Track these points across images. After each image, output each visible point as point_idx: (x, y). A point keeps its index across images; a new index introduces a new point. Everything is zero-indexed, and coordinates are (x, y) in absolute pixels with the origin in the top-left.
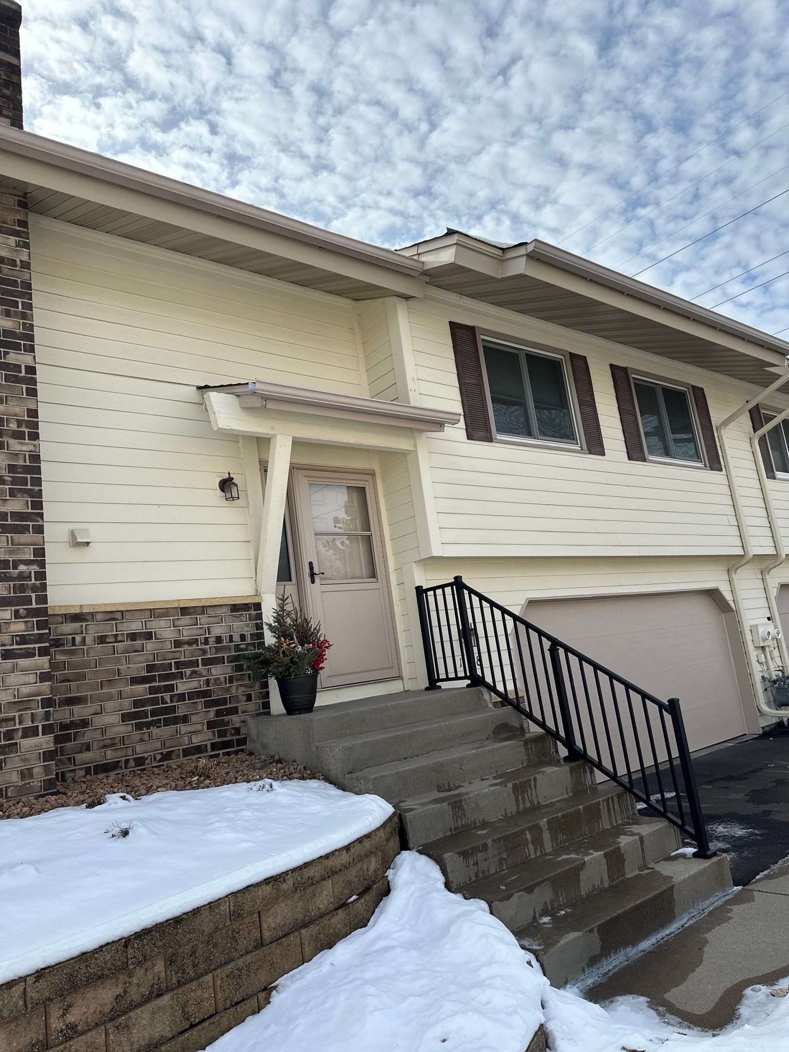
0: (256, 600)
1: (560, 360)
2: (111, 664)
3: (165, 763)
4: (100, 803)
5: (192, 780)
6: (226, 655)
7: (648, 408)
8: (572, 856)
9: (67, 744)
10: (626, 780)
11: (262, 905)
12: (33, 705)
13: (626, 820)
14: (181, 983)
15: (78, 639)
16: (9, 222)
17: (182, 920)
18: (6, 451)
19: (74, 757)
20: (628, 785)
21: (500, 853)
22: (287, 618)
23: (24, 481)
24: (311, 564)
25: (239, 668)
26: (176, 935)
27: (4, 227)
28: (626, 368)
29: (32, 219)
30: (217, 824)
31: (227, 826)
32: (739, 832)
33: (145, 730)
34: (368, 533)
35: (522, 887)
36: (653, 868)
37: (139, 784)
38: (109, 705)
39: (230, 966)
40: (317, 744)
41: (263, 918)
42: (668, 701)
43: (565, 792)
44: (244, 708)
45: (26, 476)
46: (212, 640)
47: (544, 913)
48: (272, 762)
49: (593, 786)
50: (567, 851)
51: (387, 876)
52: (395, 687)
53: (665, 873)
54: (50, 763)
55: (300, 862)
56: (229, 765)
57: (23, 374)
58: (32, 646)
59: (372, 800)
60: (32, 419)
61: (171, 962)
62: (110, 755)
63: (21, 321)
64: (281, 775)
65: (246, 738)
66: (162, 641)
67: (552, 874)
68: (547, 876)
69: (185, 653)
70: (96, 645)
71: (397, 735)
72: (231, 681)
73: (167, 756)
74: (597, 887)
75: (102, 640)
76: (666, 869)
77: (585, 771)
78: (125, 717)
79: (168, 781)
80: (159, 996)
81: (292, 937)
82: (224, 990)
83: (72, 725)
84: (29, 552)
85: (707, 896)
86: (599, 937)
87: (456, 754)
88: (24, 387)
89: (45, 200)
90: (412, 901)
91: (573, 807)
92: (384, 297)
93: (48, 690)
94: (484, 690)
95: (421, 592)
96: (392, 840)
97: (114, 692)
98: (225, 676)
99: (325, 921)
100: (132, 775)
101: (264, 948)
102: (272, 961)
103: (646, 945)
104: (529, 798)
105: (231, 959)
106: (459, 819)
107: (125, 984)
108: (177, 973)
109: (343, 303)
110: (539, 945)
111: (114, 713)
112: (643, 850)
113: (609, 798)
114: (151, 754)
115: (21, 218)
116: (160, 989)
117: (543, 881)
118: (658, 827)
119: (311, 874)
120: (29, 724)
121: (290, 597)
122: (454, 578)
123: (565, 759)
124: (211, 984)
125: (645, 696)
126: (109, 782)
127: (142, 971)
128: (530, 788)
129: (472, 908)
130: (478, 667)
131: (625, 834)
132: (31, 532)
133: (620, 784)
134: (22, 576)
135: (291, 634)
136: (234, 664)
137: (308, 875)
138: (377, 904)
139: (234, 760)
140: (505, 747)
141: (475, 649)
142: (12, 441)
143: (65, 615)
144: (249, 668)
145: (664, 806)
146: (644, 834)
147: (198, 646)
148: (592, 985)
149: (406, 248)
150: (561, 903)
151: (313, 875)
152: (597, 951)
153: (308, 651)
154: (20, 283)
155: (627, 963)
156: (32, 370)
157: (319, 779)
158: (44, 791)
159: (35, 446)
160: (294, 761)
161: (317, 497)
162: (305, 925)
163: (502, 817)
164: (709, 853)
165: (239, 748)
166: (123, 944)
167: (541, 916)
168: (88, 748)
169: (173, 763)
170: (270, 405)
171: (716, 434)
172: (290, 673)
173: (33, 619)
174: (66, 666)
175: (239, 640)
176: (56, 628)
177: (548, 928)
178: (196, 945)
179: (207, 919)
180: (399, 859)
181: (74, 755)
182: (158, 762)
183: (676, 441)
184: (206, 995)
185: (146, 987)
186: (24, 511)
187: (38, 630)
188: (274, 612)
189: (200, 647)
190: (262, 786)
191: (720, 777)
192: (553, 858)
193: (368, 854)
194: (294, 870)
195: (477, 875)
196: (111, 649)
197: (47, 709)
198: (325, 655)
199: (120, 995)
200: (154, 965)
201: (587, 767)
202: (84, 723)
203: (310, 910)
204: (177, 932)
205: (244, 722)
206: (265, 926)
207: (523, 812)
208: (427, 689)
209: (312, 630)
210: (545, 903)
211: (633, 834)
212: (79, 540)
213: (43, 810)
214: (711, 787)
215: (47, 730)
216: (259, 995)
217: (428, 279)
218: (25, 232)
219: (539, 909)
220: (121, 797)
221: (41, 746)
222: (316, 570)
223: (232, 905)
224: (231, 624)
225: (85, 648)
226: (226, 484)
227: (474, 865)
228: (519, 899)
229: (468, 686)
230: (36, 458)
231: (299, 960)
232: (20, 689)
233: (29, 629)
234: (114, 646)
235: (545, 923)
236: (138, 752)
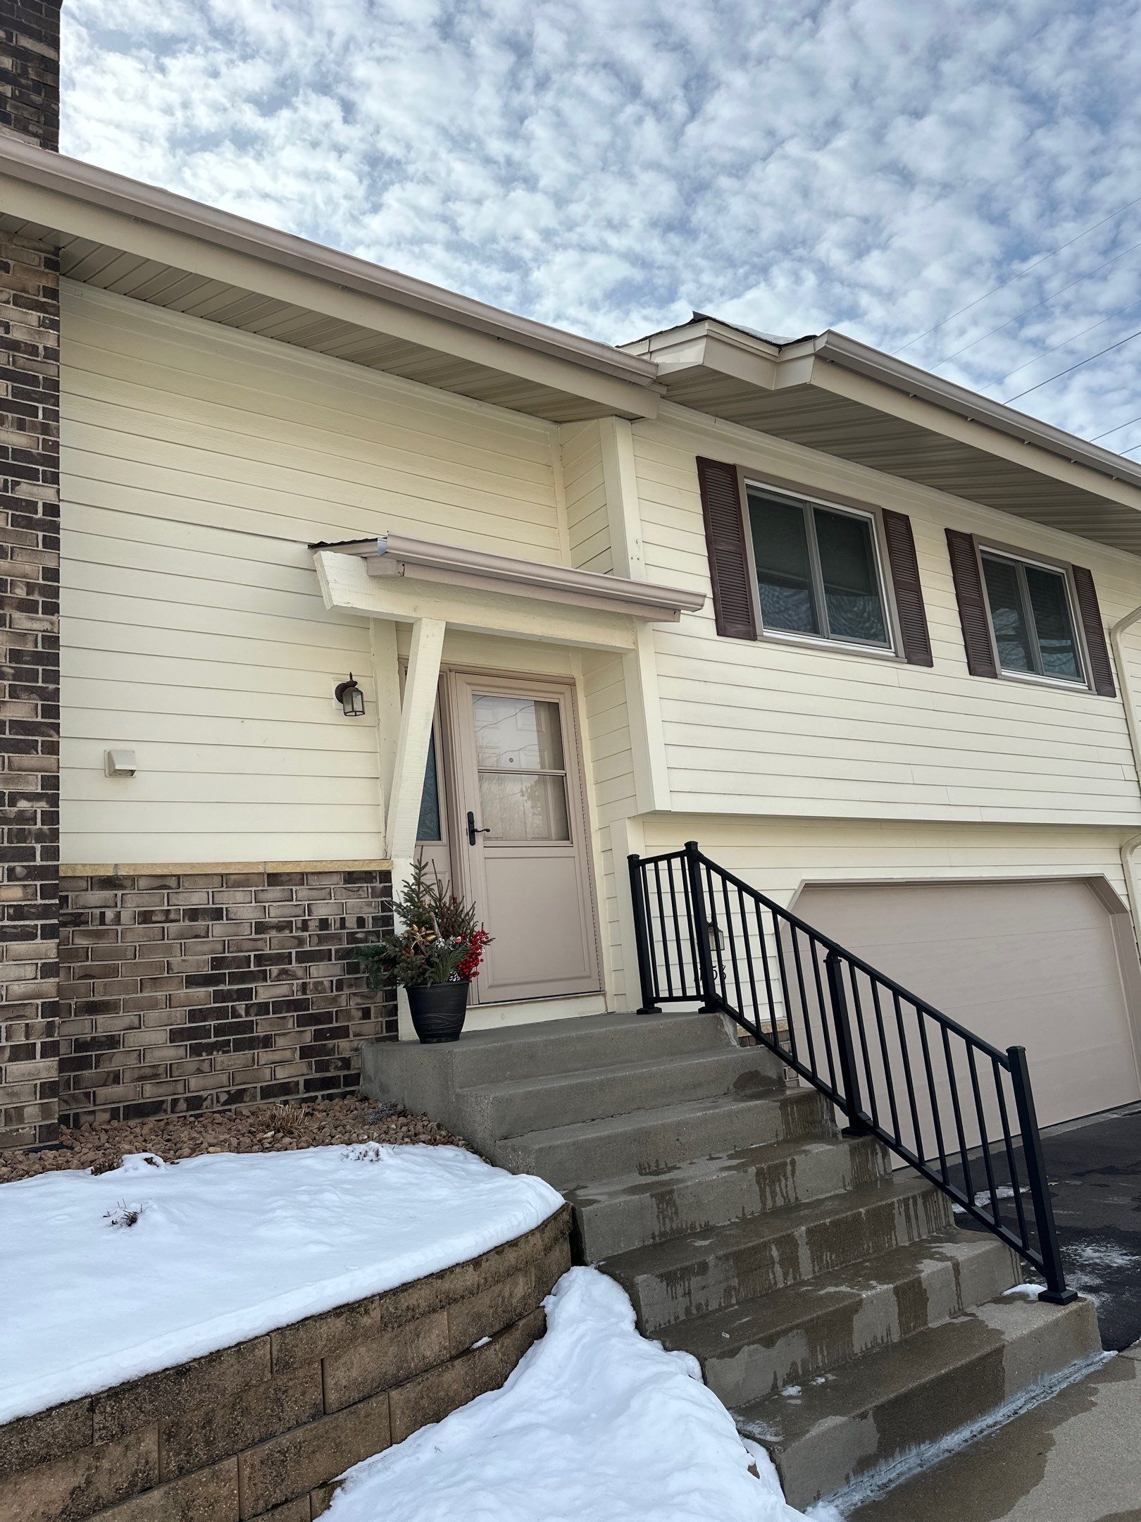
0: (384, 867)
1: (868, 520)
2: (159, 954)
3: (233, 1107)
4: (111, 1168)
5: (265, 1136)
6: (333, 948)
7: (1004, 597)
8: (843, 1288)
9: (84, 1072)
10: (937, 1166)
11: (325, 1349)
12: (29, 1011)
13: (935, 1234)
14: (184, 1471)
15: (110, 914)
16: (30, 291)
17: (189, 1370)
18: (7, 629)
19: (94, 1092)
20: (940, 1178)
21: (727, 1279)
22: (424, 895)
23: (33, 676)
24: (470, 815)
25: (353, 968)
26: (177, 1394)
27: (23, 297)
28: (970, 536)
29: (66, 288)
30: (279, 1212)
31: (292, 1217)
32: (1118, 1259)
33: (204, 1056)
34: (561, 772)
35: (757, 1337)
36: (973, 1315)
37: (185, 1139)
38: (152, 1016)
39: (267, 1446)
40: (458, 1090)
41: (328, 1370)
42: (1007, 1050)
43: (841, 1184)
44: (358, 1029)
45: (37, 667)
46: (313, 925)
47: (791, 1380)
48: (392, 1115)
49: (887, 1177)
50: (836, 1279)
51: (544, 1307)
52: (593, 1007)
53: (992, 1325)
54: (51, 1100)
55: (395, 1282)
56: (328, 1115)
57: (40, 515)
58: (32, 923)
59: (528, 1184)
60: (49, 583)
61: (168, 1436)
62: (150, 1092)
63: (41, 437)
64: (401, 1135)
65: (359, 1075)
66: (238, 922)
67: (807, 1318)
68: (798, 1321)
69: (272, 943)
70: (137, 925)
71: (582, 1084)
72: (339, 988)
73: (236, 1097)
74: (879, 1341)
75: (146, 917)
76: (993, 1317)
77: (874, 1153)
78: (176, 1036)
79: (228, 1136)
80: (145, 1490)
81: (374, 1403)
82: (255, 1485)
83: (94, 1043)
84: (35, 781)
85: (1060, 1363)
86: (875, 1425)
87: (672, 1116)
88: (41, 534)
89: (88, 258)
90: (578, 1349)
91: (850, 1209)
92: (598, 417)
93: (53, 991)
94: (726, 1020)
95: (635, 864)
96: (557, 1248)
97: (159, 997)
98: (331, 979)
99: (432, 1378)
100: (180, 1123)
101: (326, 1419)
102: (338, 1441)
103: (954, 1440)
104: (782, 1193)
105: (270, 1434)
106: (667, 1220)
107: (89, 1469)
108: (179, 1454)
109: (538, 426)
110: (776, 1435)
111: (159, 1028)
112: (958, 1284)
113: (908, 1198)
114: (213, 1092)
115: (50, 285)
116: (147, 1479)
117: (791, 1329)
118: (987, 1248)
119: (412, 1302)
120: (21, 1040)
121: (430, 863)
122: (686, 845)
123: (845, 1131)
124: (233, 1474)
125: (971, 1041)
126: (144, 1132)
127: (120, 1449)
128: (785, 1175)
129: (672, 1368)
130: (717, 981)
131: (931, 1257)
132: (39, 751)
133: (926, 1175)
134: (22, 818)
135: (430, 919)
136: (345, 962)
137: (406, 1304)
138: (522, 1353)
139: (337, 1108)
140: (749, 1109)
141: (714, 955)
142: (17, 615)
143: (92, 878)
144: (367, 970)
145: (996, 1216)
146: (960, 1259)
147: (291, 932)
148: (859, 1504)
149: (633, 343)
150: (821, 1364)
151: (415, 1303)
152: (872, 1449)
153: (454, 946)
154: (42, 381)
155: (920, 1469)
156: (53, 510)
157: (458, 1146)
158: (39, 1142)
159: (52, 623)
160: (425, 1114)
161: (485, 714)
162: (398, 1384)
163: (737, 1220)
164: (1064, 1295)
165: (348, 1089)
166: (87, 1406)
167: (786, 1384)
168: (116, 1078)
169: (244, 1108)
170: (410, 573)
171: (1107, 640)
172: (425, 979)
173: (36, 883)
174: (90, 954)
175: (356, 926)
176: (77, 896)
177: (795, 1405)
178: (213, 1410)
179: (232, 1370)
180: (565, 1279)
181: (95, 1089)
182: (222, 1105)
183: (1044, 649)
184: (224, 1492)
185: (124, 1475)
186: (30, 720)
187: (42, 898)
188: (405, 886)
189: (294, 934)
190: (364, 1152)
191: (1096, 1167)
192: (812, 1290)
193: (511, 1273)
194: (383, 1295)
195: (688, 1311)
196: (158, 932)
197: (51, 1019)
198: (480, 954)
199: (80, 1487)
200: (139, 1441)
201: (877, 1147)
202: (113, 1042)
203: (409, 1358)
204: (180, 1390)
205: (357, 1050)
206: (330, 1382)
207: (773, 1212)
208: (639, 1012)
209: (462, 916)
210: (794, 1364)
211: (944, 1258)
212: (118, 767)
213: (27, 1173)
214: (1079, 1183)
215: (50, 1050)
216: (313, 1493)
217: (664, 391)
218: (54, 306)
219: (782, 1373)
220: (146, 1160)
221: (37, 1075)
222: (478, 825)
223: (275, 1348)
224: (344, 901)
225: (119, 928)
226: (346, 692)
227: (684, 1295)
228: (750, 1355)
229: (701, 1011)
230: (52, 641)
231: (385, 1439)
232: (10, 987)
233: (29, 897)
234: (163, 928)
235: (791, 1397)
236: (191, 1090)
